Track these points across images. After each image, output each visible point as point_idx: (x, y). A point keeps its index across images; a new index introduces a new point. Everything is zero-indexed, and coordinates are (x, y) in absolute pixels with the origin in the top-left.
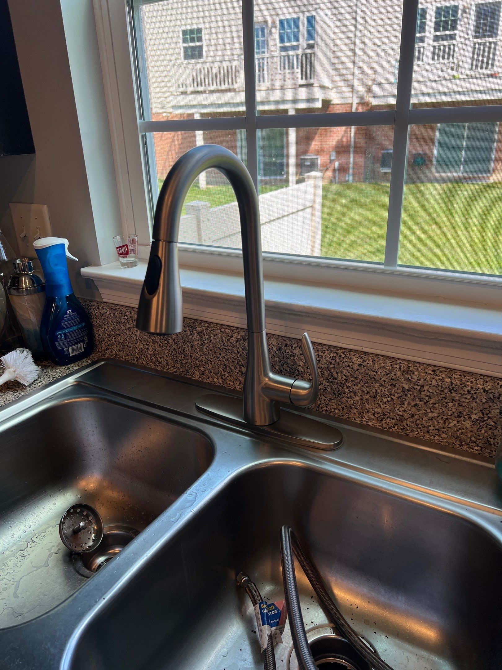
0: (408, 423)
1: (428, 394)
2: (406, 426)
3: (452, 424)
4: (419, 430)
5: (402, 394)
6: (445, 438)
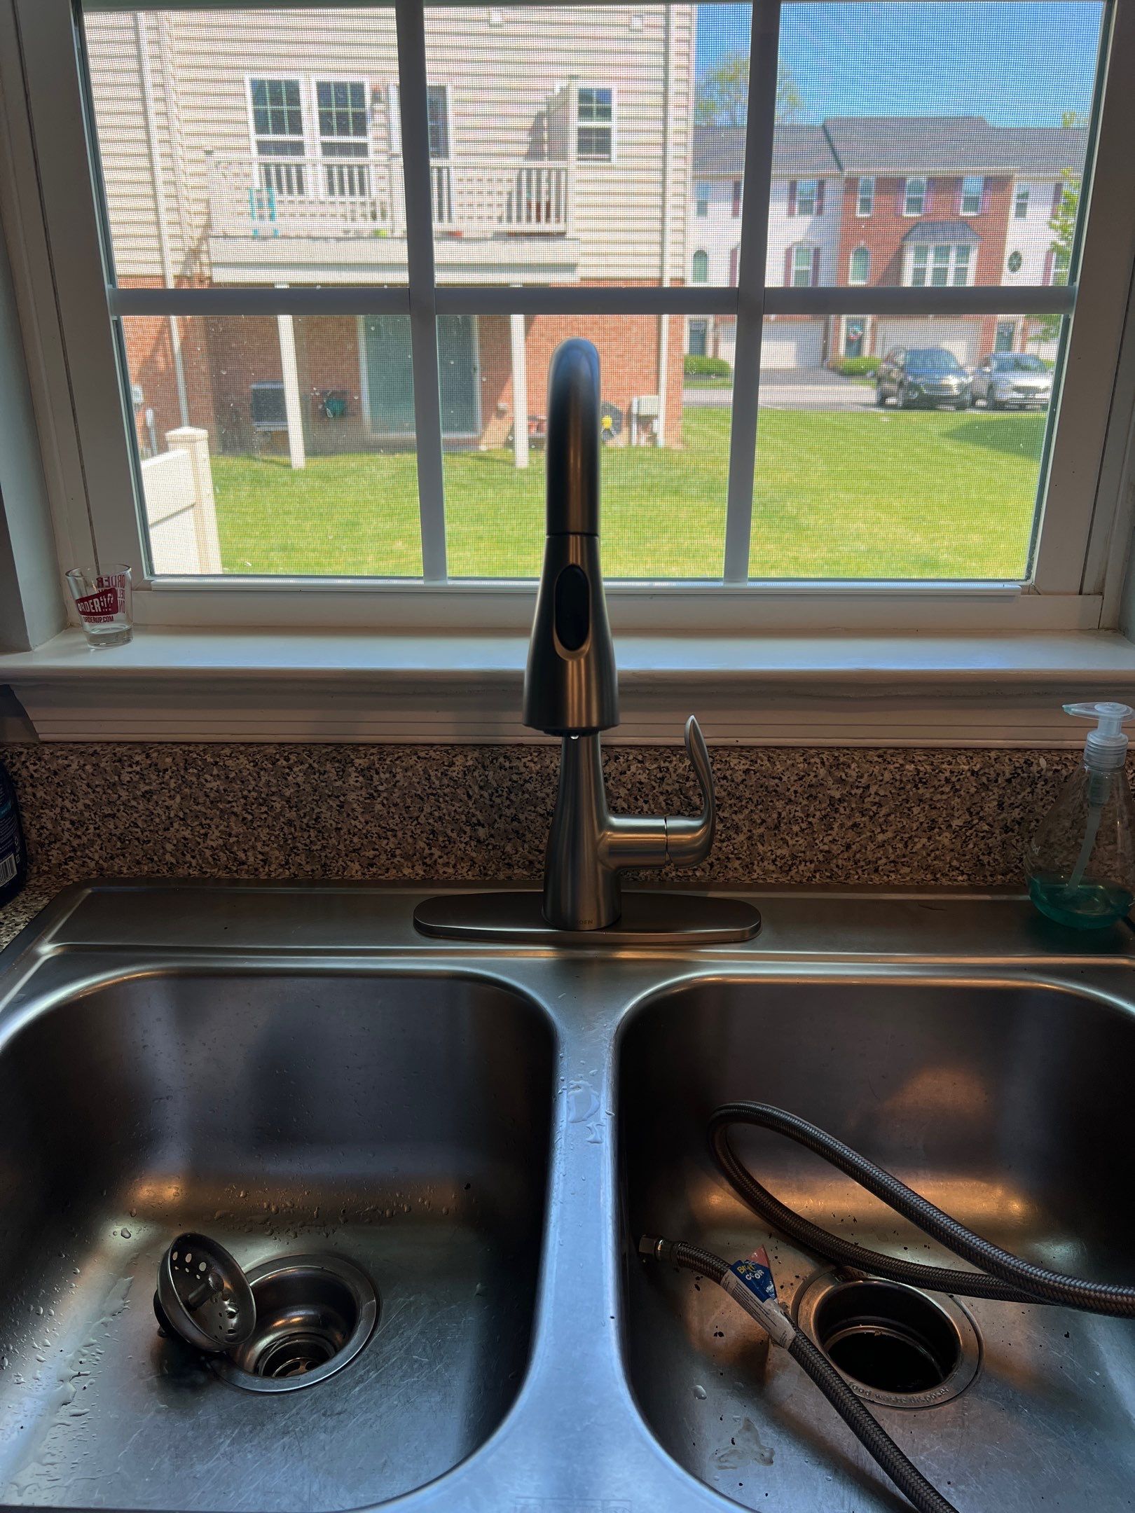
0: (840, 862)
1: (877, 800)
2: (836, 870)
3: (919, 846)
4: (860, 871)
5: (829, 810)
6: (907, 875)
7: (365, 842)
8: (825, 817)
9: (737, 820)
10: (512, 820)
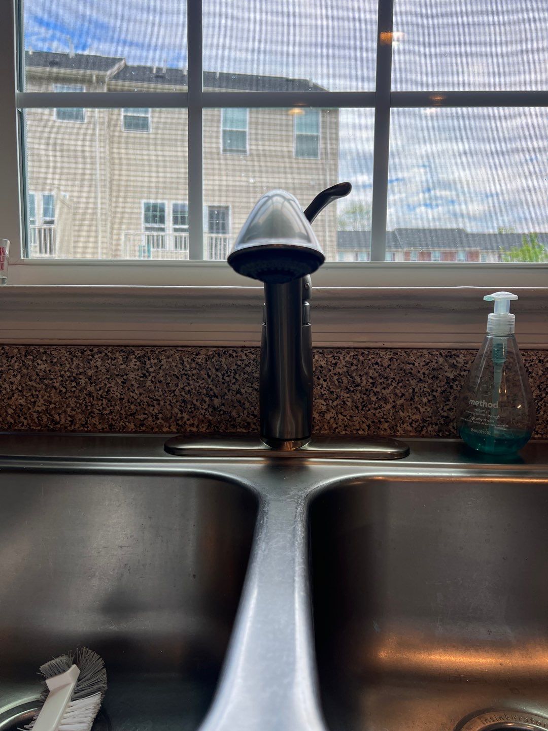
7: (139, 408)
8: (444, 391)
9: (385, 394)
10: (237, 393)
